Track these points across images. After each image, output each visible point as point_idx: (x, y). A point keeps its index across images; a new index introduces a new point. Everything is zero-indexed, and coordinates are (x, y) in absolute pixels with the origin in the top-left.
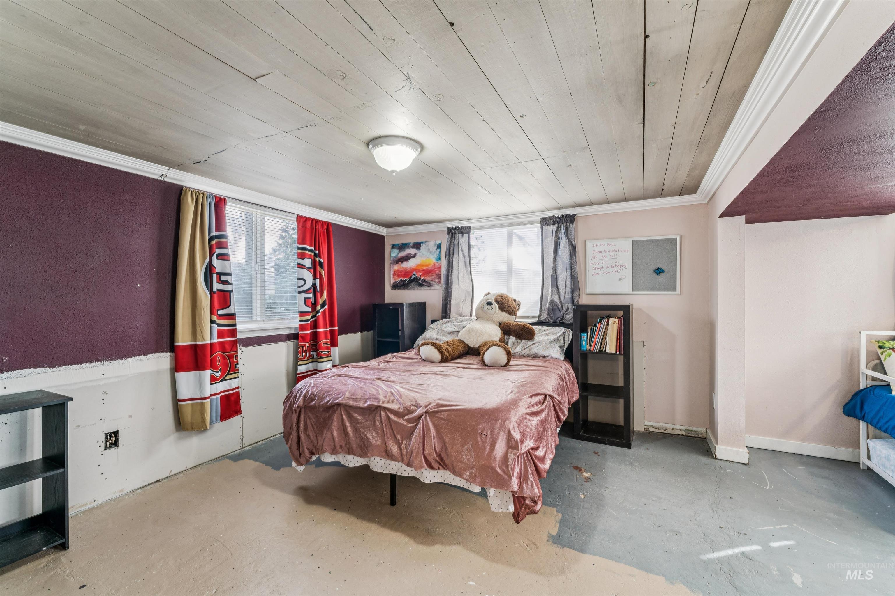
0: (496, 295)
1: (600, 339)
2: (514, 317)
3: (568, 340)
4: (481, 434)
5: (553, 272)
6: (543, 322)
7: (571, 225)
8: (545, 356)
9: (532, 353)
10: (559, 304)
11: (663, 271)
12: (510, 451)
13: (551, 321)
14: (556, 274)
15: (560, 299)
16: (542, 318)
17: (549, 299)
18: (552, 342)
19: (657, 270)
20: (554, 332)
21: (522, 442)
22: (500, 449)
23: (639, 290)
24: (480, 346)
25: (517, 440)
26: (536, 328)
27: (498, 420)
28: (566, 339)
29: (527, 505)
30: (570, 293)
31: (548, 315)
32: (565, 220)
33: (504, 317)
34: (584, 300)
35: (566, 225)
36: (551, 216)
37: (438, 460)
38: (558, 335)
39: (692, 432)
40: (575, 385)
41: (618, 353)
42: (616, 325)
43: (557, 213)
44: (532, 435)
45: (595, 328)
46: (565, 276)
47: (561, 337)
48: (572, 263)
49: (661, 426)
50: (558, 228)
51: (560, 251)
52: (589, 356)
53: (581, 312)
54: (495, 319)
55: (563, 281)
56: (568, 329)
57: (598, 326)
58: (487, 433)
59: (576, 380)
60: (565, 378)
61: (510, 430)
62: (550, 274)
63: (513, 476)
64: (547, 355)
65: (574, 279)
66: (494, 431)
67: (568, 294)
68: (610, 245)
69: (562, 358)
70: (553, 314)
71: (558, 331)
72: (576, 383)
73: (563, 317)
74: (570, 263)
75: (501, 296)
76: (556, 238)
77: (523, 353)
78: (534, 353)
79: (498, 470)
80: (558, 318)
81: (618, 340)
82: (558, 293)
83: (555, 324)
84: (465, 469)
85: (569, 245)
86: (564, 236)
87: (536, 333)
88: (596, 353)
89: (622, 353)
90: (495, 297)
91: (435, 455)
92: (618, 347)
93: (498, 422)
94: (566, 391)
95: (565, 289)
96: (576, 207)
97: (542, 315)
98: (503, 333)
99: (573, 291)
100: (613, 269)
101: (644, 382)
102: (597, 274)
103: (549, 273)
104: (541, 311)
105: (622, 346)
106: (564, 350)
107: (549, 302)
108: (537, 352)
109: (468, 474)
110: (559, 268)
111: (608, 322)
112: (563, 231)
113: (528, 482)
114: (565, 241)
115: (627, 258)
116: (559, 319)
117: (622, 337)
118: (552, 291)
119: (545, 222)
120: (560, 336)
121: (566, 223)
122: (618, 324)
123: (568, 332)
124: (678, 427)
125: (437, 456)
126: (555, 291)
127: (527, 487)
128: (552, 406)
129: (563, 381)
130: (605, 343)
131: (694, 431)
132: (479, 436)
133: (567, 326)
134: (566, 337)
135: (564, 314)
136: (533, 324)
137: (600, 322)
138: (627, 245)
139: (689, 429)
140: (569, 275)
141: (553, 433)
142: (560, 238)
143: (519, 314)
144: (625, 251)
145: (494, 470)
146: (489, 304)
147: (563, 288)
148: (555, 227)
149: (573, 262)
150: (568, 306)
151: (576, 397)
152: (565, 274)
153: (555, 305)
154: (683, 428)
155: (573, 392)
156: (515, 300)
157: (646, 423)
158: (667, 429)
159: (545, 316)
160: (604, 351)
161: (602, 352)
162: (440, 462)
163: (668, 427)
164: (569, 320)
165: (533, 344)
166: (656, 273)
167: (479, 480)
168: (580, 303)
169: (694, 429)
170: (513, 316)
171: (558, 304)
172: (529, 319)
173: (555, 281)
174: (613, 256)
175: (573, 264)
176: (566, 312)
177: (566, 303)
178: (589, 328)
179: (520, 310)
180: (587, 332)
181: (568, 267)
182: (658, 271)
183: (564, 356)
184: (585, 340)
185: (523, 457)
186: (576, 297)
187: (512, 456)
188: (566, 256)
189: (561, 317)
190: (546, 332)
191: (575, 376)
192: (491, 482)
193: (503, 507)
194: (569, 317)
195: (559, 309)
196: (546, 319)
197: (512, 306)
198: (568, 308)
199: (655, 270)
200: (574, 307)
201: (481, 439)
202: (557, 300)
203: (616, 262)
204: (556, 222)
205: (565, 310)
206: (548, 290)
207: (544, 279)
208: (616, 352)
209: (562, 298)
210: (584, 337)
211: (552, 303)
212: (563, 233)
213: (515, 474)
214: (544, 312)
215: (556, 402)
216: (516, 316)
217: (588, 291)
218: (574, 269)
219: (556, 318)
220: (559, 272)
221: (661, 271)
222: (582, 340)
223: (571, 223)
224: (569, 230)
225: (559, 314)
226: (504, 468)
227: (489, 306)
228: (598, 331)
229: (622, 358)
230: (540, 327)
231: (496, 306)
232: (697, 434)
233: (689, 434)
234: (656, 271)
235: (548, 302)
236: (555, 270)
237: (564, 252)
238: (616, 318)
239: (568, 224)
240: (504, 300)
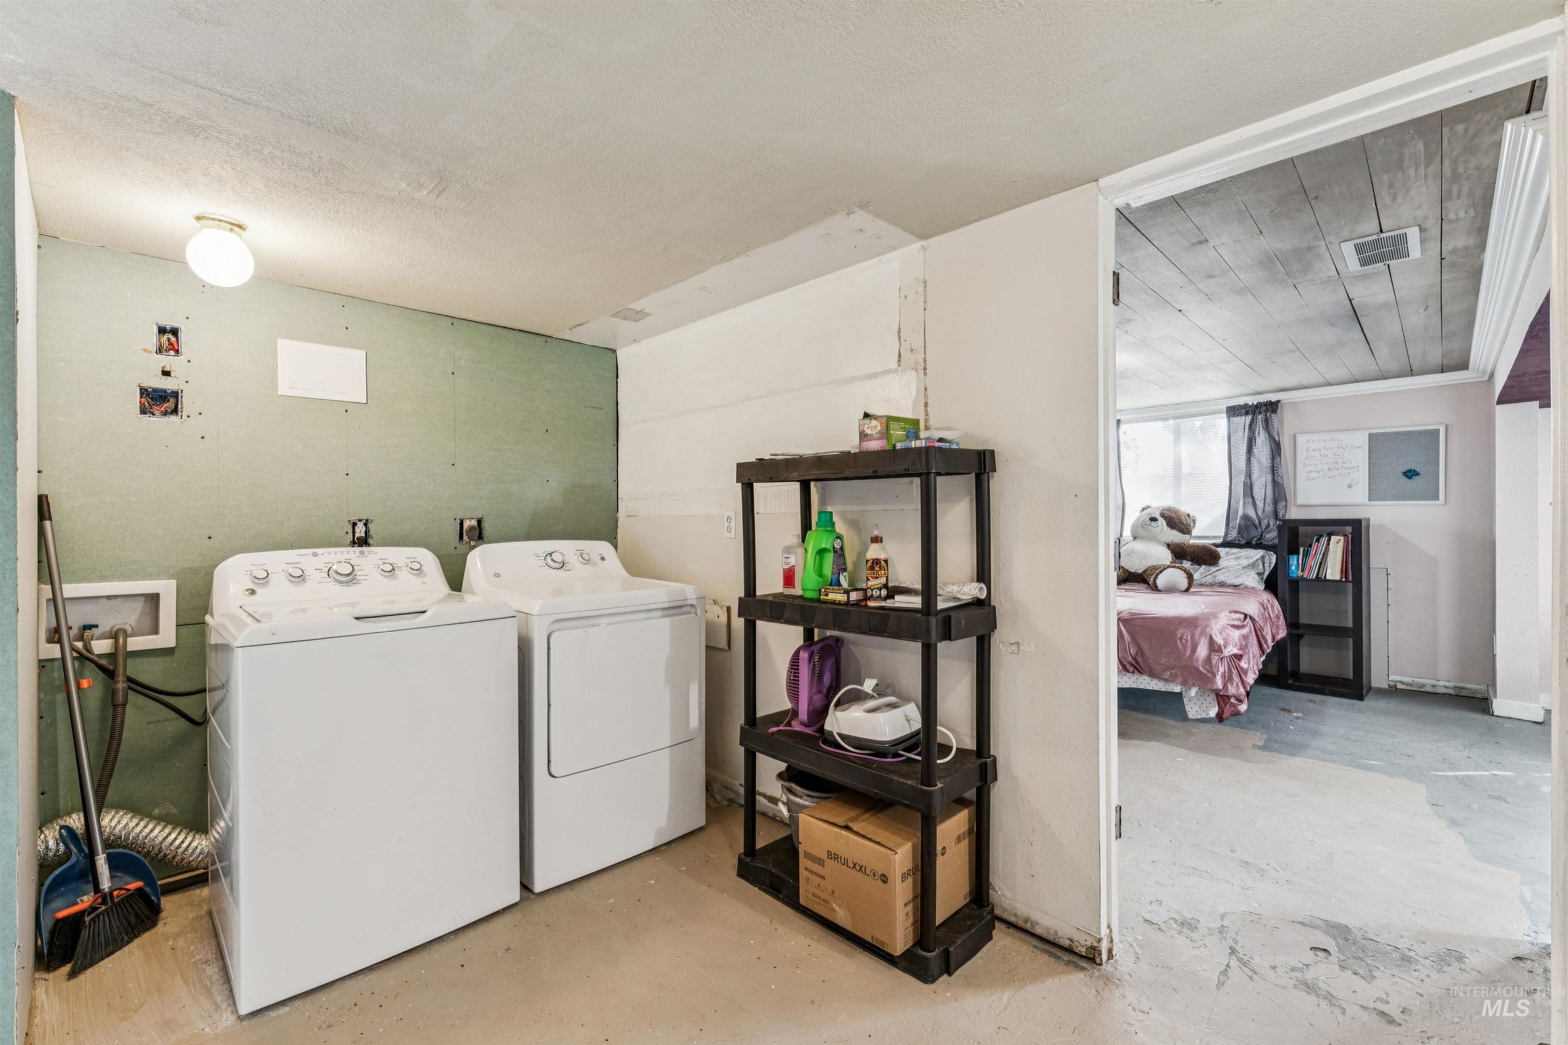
0: (1161, 509)
1: (1317, 563)
2: (1188, 537)
3: (1270, 566)
4: (1181, 639)
5: (1246, 477)
6: (1230, 543)
7: (1273, 415)
8: (1236, 584)
9: (1217, 581)
10: (1256, 520)
11: (1417, 474)
12: (1213, 654)
13: (1243, 542)
14: (1250, 480)
15: (1257, 513)
16: (1229, 537)
17: (1240, 513)
18: (1245, 567)
19: (1407, 472)
20: (1248, 556)
21: (1225, 647)
22: (1202, 651)
23: (1380, 500)
24: (1145, 571)
25: (1220, 645)
26: (1222, 551)
27: (1199, 627)
28: (1267, 565)
29: (1232, 703)
30: (1271, 504)
31: (1238, 534)
32: (1264, 408)
33: (1176, 537)
34: (1294, 514)
35: (1266, 415)
36: (1242, 404)
37: (1134, 663)
38: (1255, 559)
39: (1465, 690)
40: (1281, 619)
41: (1344, 580)
42: (1341, 544)
43: (1252, 401)
44: (1234, 643)
45: (1309, 549)
46: (1263, 483)
47: (1259, 561)
48: (1275, 465)
49: (1415, 682)
50: (1253, 419)
51: (1255, 450)
52: (1302, 585)
53: (1289, 528)
54: (1162, 539)
55: (1261, 489)
56: (1269, 552)
57: (1314, 546)
58: (1187, 638)
59: (1282, 613)
60: (1267, 608)
61: (1211, 635)
62: (1241, 481)
63: (1218, 674)
64: (1239, 583)
65: (1277, 485)
66: (1194, 636)
67: (1269, 505)
68: (1334, 440)
69: (1262, 587)
70: (1247, 532)
71: (1254, 554)
72: (1282, 617)
73: (1261, 536)
74: (1271, 465)
75: (1169, 510)
76: (1250, 432)
77: (1204, 582)
78: (1220, 581)
79: (1201, 669)
80: (1255, 537)
81: (1344, 564)
82: (1253, 505)
83: (1248, 545)
84: (1165, 670)
85: (1270, 442)
86: (1261, 429)
87: (1222, 556)
88: (1312, 580)
89: (1350, 579)
90: (1160, 511)
91: (1130, 658)
92: (1345, 572)
93: (1198, 628)
94: (1268, 622)
95: (1265, 499)
96: (1280, 391)
97: (1230, 534)
98: (1175, 556)
99: (1276, 502)
100: (1338, 472)
101: (1388, 622)
102: (1314, 479)
103: (1240, 479)
104: (1228, 529)
105: (1350, 571)
106: (1263, 578)
107: (1241, 517)
108: (1223, 579)
109: (1168, 674)
110: (1255, 472)
111: (1329, 540)
112: (1261, 423)
113: (1232, 682)
114: (1264, 436)
115: (1360, 458)
116: (1255, 539)
117: (1350, 559)
118: (1244, 503)
119: (1233, 411)
120: (1257, 560)
121: (1266, 412)
122: (1344, 543)
123: (1269, 555)
124: (1442, 683)
125: (1133, 659)
126: (1249, 502)
127: (1232, 687)
128: (1253, 628)
129: (1265, 609)
130: (1325, 569)
131: (1469, 689)
132: (1178, 641)
133: (1267, 548)
134: (1266, 561)
135: (1262, 532)
136: (1217, 546)
137: (1318, 541)
138: (1362, 439)
139: (1460, 686)
140: (1270, 481)
141: (1255, 656)
142: (1257, 432)
143: (1195, 533)
144: (1358, 447)
145: (1197, 670)
146: (1153, 519)
147: (1261, 498)
148: (1249, 418)
149: (1277, 464)
150: (1268, 521)
151: (1282, 634)
152: (1263, 480)
153: (1249, 520)
154: (1451, 684)
155: (1278, 627)
156: (1188, 515)
157: (1391, 678)
158: (1425, 686)
159: (1233, 534)
160: (1323, 577)
161: (1320, 580)
162: (1135, 665)
163: (1428, 683)
164: (1271, 541)
165: (1217, 571)
166: (1407, 476)
167: (1179, 680)
168: (1287, 517)
169: (1468, 686)
170: (1187, 535)
171: (1254, 520)
172: (1209, 539)
173: (1249, 489)
174: (1338, 455)
175: (1277, 467)
176: (1266, 529)
177: (1265, 518)
178: (1301, 549)
179: (1195, 528)
180: (1298, 553)
181: (1269, 470)
182: (1410, 474)
183: (1264, 585)
184: (1296, 564)
185: (1227, 660)
186: (1281, 510)
187: (1215, 658)
188: (1265, 456)
189: (1259, 537)
190: (1236, 556)
191: (1280, 609)
192: (1194, 680)
193: (1202, 713)
194: (1272, 536)
195: (1255, 525)
196: (1235, 539)
197: (1185, 522)
198: (1269, 525)
199: (1405, 473)
200: (1278, 522)
201: (1181, 643)
202: (1251, 513)
203: (1343, 463)
204: (1251, 412)
205: (1264, 526)
206: (1238, 502)
207: (1232, 487)
208: (1342, 578)
209: (1260, 512)
210: (1294, 562)
211: (1246, 518)
212: (1261, 426)
213: (1220, 673)
214: (1232, 529)
215: (1257, 627)
216: (1191, 535)
217: (1300, 501)
218: (1278, 473)
219: (1250, 538)
220: (1255, 476)
221: (1414, 474)
222: (1291, 563)
223: (1273, 413)
224: (1270, 422)
225: (1255, 533)
226: (1207, 667)
227: (1153, 523)
228: (1314, 553)
229: (1350, 586)
230: (1227, 549)
231: (1162, 522)
232: (1473, 693)
233: (1460, 692)
234: (1407, 474)
235: (1239, 517)
236: (1249, 475)
237: (1263, 451)
238: (1340, 536)
239: (1268, 414)
240: (1174, 515)
